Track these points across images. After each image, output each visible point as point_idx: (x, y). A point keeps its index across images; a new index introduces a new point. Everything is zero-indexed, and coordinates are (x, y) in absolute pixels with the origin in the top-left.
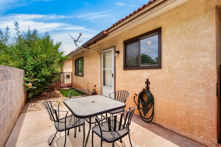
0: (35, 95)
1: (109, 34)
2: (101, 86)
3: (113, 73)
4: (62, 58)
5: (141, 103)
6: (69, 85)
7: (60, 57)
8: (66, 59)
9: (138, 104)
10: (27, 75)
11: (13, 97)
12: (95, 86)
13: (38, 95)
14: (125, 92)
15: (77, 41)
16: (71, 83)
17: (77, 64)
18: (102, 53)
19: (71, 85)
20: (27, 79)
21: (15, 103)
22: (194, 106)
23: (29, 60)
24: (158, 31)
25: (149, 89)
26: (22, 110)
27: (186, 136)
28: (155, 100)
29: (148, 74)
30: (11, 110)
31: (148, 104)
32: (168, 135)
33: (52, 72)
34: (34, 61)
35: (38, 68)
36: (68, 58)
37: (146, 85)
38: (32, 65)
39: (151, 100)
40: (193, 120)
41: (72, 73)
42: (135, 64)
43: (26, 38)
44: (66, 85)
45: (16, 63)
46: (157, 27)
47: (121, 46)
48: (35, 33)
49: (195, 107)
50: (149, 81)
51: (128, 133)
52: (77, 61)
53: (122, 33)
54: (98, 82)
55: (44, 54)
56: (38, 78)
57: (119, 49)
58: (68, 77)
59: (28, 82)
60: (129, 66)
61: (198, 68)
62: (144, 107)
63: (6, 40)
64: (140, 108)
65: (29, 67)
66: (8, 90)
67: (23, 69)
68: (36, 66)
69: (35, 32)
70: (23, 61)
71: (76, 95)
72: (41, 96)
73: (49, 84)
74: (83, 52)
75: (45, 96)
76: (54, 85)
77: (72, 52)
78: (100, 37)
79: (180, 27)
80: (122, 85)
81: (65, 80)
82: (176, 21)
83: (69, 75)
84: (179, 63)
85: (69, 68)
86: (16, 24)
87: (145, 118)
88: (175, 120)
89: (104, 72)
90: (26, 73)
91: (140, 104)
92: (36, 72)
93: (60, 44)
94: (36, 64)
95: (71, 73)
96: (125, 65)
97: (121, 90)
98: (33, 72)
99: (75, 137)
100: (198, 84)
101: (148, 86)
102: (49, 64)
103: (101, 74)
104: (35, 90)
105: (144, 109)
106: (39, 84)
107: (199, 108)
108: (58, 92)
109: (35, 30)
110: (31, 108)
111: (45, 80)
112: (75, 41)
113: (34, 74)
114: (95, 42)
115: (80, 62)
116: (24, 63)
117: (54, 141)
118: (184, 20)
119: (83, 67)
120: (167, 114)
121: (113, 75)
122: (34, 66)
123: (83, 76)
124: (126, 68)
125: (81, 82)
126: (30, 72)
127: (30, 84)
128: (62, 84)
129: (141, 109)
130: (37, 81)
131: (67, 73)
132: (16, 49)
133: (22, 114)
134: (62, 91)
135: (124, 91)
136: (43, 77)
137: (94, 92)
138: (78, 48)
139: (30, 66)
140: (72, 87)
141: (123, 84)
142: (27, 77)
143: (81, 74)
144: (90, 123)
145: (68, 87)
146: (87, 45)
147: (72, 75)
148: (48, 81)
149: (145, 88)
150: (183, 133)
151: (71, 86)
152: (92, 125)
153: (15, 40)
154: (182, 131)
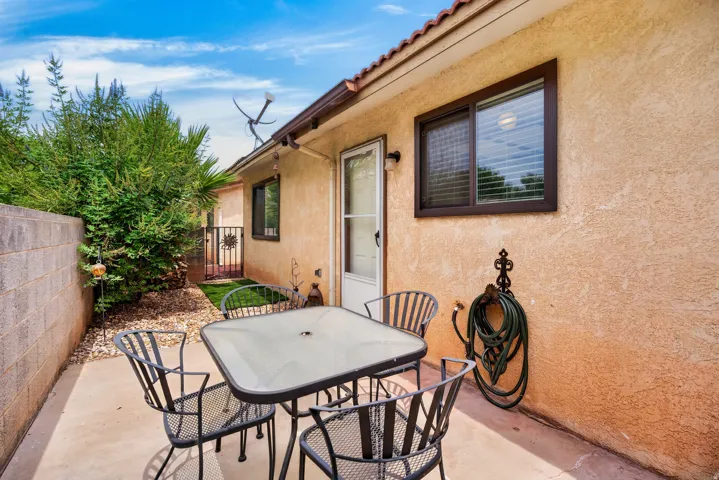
0: (121, 302)
1: (366, 93)
2: (338, 273)
3: (378, 229)
4: (210, 180)
5: (480, 337)
6: (233, 269)
7: (203, 177)
8: (221, 183)
9: (467, 340)
10: (90, 235)
11: (32, 310)
12: (317, 273)
13: (129, 302)
14: (420, 297)
15: (257, 122)
16: (239, 261)
17: (258, 199)
18: (343, 161)
19: (239, 268)
20: (89, 250)
21: (40, 332)
22: (690, 354)
23: (95, 187)
24: (545, 75)
25: (509, 285)
26: (71, 355)
27: (657, 466)
28: (530, 326)
29: (507, 232)
30: (24, 360)
31: (507, 339)
32: (582, 458)
33: (175, 225)
34: (113, 187)
35: (128, 212)
36: (229, 180)
37: (498, 273)
38: (106, 202)
39: (519, 326)
40: (687, 409)
41: (242, 229)
42: (456, 196)
43: (89, 113)
44: (222, 269)
45: (55, 197)
46: (542, 60)
47: (407, 133)
48: (116, 95)
49: (694, 358)
50: (508, 257)
51: (437, 461)
52: (258, 190)
53: (412, 89)
54: (328, 257)
55: (145, 166)
56: (128, 246)
57: (399, 144)
58: (230, 241)
59: (93, 261)
60: (434, 204)
61: (705, 208)
62: (490, 350)
63: (22, 118)
64: (475, 353)
65: (97, 208)
66: (8, 289)
67: (77, 215)
68: (122, 207)
69: (116, 93)
70: (76, 189)
71: (255, 302)
72: (141, 306)
73: (165, 267)
74: (277, 158)
75: (153, 306)
76: (183, 267)
77: (243, 158)
78: (332, 103)
79: (634, 56)
80: (409, 270)
81: (221, 251)
82: (616, 32)
83: (233, 237)
84: (626, 191)
85: (232, 214)
86: (54, 66)
87: (493, 391)
88: (611, 405)
89: (348, 224)
90: (87, 231)
91: (477, 337)
92: (120, 226)
93: (203, 132)
94: (121, 200)
95: (239, 230)
96: (421, 199)
97: (409, 290)
98: (112, 227)
99: (242, 458)
100: (706, 271)
101: (503, 274)
102: (162, 198)
103: (338, 231)
104: (117, 284)
105: (491, 357)
106: (132, 267)
107: (710, 364)
108: (199, 292)
109: (118, 85)
110: (103, 348)
111: (151, 252)
112: (251, 122)
113: (113, 233)
114: (315, 123)
115: (268, 193)
116: (79, 194)
117: (167, 474)
118: (651, 24)
119: (277, 210)
120: (579, 381)
121: (377, 235)
122: (115, 205)
123: (276, 239)
124: (425, 211)
125: (273, 260)
126: (101, 226)
127: (99, 266)
128: (210, 266)
129: (480, 357)
130: (124, 256)
131: (227, 230)
132: (53, 149)
133: (70, 368)
134: (210, 289)
135: (417, 294)
136: (145, 242)
137: (314, 292)
138: (260, 144)
139: (100, 205)
140: (242, 276)
141: (412, 268)
142: (89, 242)
143: (271, 234)
144: (295, 414)
145: (230, 274)
146: (289, 135)
147: (242, 235)
148: (160, 255)
149: (494, 283)
150: (641, 455)
151: (238, 273)
152: (300, 420)
153: (54, 119)
154: (640, 447)
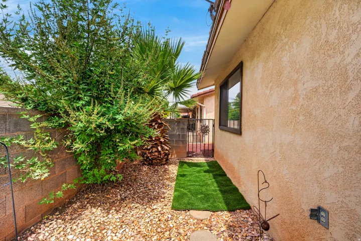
19: (211, 148)
41: (214, 120)
58: (205, 130)
83: (207, 127)
95: (211, 122)
140: (213, 156)
143: (233, 126)
147: (213, 126)
